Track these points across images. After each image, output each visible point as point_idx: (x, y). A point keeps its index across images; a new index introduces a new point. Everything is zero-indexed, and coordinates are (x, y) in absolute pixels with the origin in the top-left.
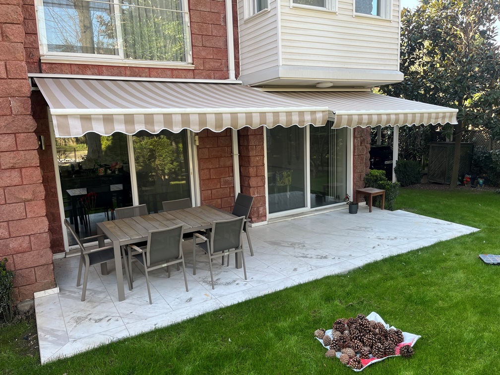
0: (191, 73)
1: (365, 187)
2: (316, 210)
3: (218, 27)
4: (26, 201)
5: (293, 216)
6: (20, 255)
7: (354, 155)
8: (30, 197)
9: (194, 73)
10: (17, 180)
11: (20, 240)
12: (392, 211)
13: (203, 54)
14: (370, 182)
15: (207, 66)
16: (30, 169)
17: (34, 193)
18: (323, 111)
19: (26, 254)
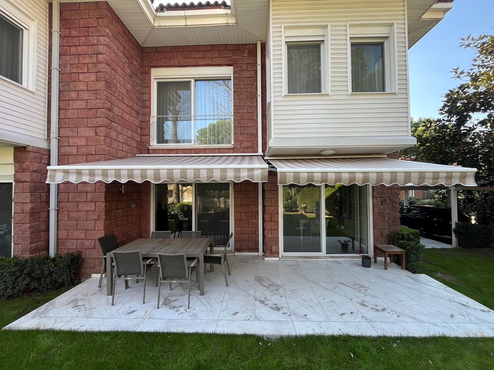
0: (232, 150)
1: (388, 244)
2: (332, 257)
3: (252, 121)
4: (95, 220)
5: (306, 257)
6: (89, 250)
7: (373, 213)
8: (96, 218)
9: (233, 150)
10: (93, 208)
11: (90, 241)
12: (414, 273)
13: (241, 138)
14: (393, 239)
15: (243, 146)
16: (100, 202)
17: (99, 216)
18: (262, 169)
19: (92, 250)
